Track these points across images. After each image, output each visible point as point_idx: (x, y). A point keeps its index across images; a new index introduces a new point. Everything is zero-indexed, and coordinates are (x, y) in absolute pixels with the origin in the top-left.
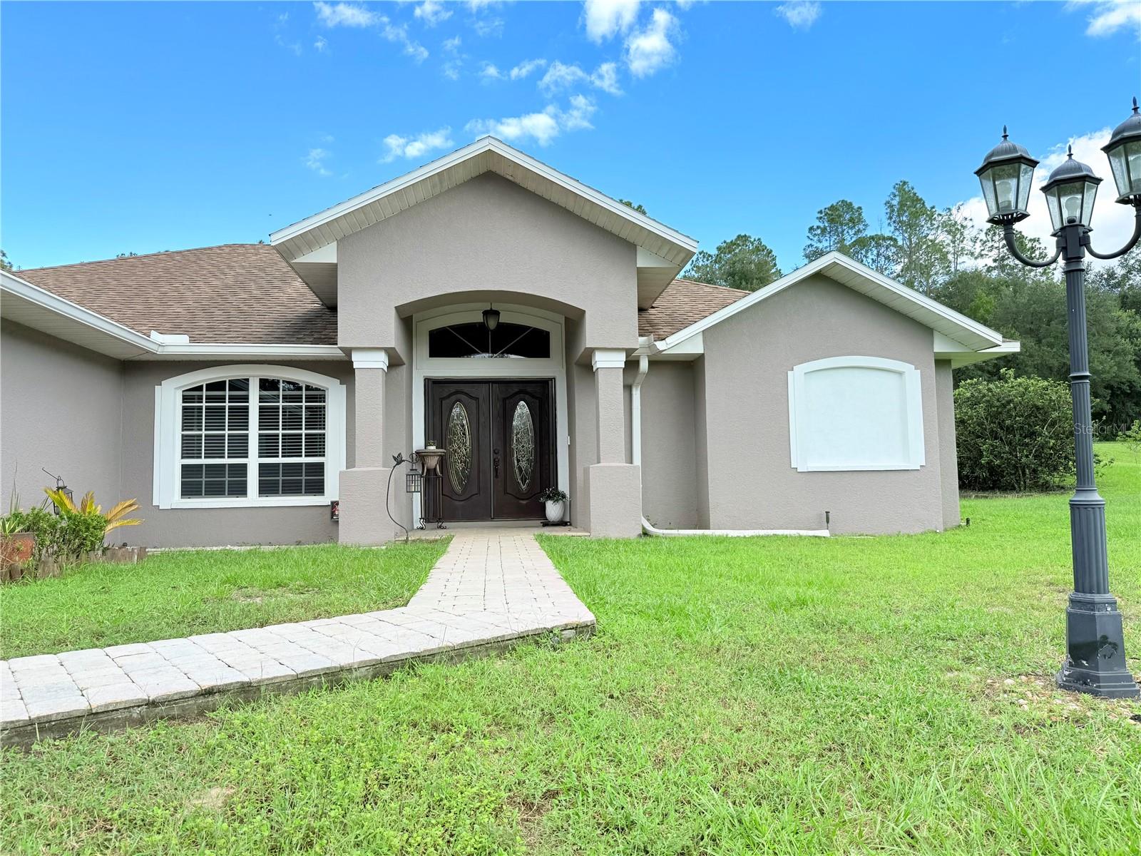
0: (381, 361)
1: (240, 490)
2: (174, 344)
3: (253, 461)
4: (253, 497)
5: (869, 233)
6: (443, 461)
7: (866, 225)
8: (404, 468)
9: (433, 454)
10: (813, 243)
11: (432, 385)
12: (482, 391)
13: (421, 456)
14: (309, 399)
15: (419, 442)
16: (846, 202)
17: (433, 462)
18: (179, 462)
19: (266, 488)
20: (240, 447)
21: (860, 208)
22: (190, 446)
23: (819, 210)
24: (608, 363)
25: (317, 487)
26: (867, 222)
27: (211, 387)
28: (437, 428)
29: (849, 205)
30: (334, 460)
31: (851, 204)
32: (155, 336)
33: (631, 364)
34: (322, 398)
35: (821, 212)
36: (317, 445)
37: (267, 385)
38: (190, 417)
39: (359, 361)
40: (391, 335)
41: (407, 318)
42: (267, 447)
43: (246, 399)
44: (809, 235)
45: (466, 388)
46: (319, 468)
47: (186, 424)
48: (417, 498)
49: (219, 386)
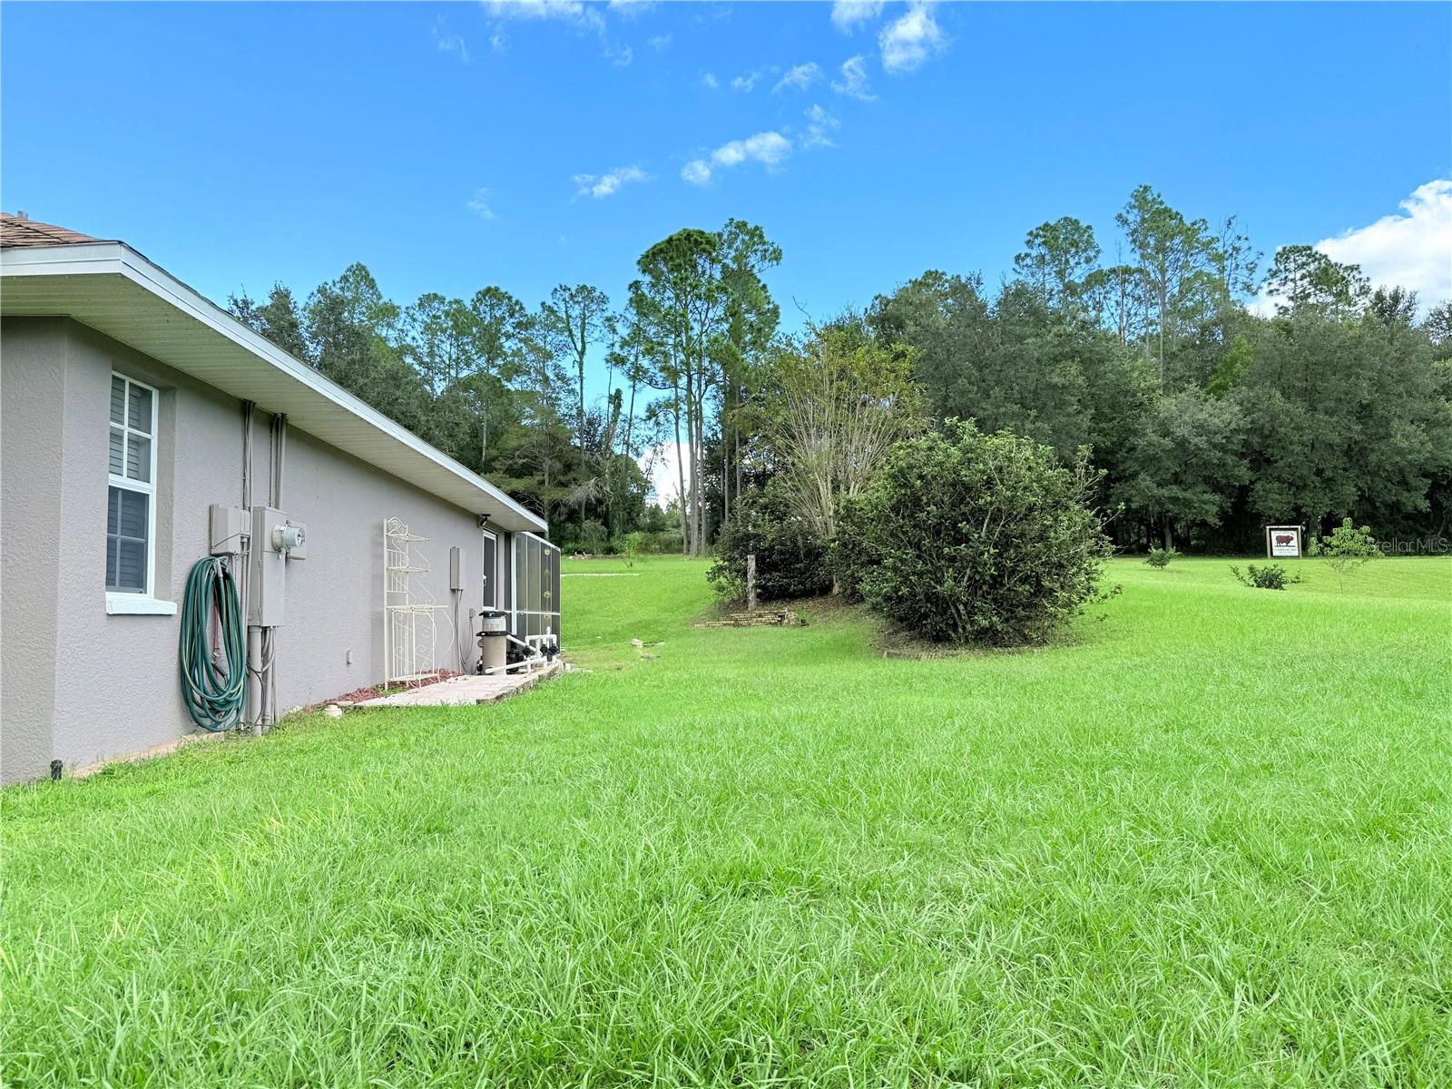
7: (1098, 252)
16: (1070, 219)
21: (1089, 227)
26: (1101, 248)
29: (1075, 224)
31: (1077, 221)
35: (1031, 234)
44: (1017, 267)
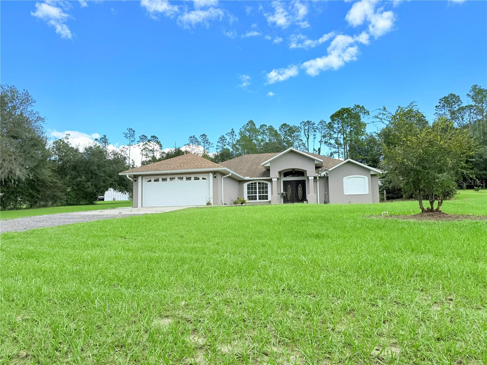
0: (276, 179)
1: (256, 199)
2: (247, 178)
3: (258, 195)
4: (258, 200)
5: (464, 105)
6: (286, 194)
7: (462, 103)
8: (280, 195)
9: (284, 193)
10: (437, 112)
11: (284, 182)
12: (293, 183)
13: (283, 194)
14: (265, 185)
15: (282, 191)
16: (452, 94)
17: (284, 195)
18: (247, 195)
19: (260, 199)
20: (256, 193)
21: (459, 96)
22: (248, 193)
23: (439, 99)
24: (311, 178)
25: (267, 199)
26: (462, 101)
27: (251, 184)
28: (285, 189)
29: (454, 95)
30: (269, 194)
31: (455, 95)
32: (246, 177)
33: (315, 178)
34: (267, 185)
35: (440, 100)
36: (267, 192)
37: (259, 183)
38: (248, 188)
39: (273, 180)
40: (278, 176)
41: (280, 173)
42: (260, 193)
43: (256, 185)
44: (436, 109)
45: (290, 182)
46: (267, 196)
47: (248, 190)
48: (282, 199)
49: (252, 184)
